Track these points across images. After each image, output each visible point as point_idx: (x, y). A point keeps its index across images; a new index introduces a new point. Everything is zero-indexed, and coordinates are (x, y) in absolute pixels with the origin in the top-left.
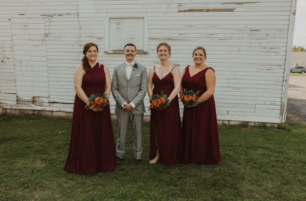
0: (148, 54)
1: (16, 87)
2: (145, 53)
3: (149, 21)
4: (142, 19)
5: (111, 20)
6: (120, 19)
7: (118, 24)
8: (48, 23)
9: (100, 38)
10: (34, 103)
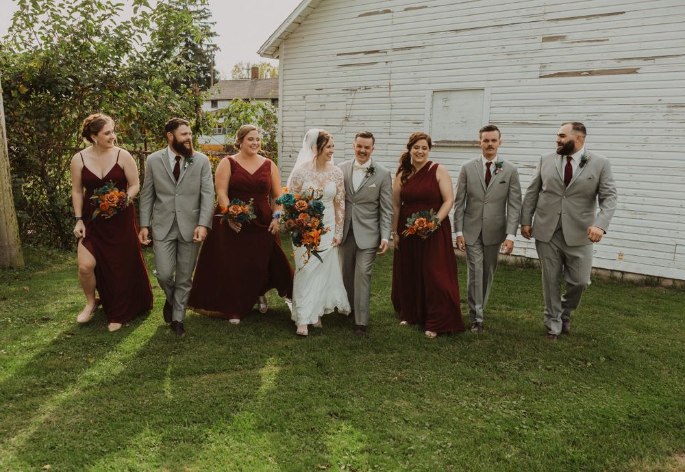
3: (492, 94)
4: (481, 91)
5: (435, 93)
6: (449, 93)
7: (446, 100)
8: (350, 101)
9: (418, 122)
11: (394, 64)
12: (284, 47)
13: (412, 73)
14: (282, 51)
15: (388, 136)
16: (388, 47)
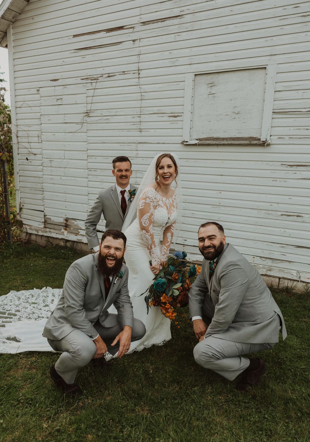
0: (269, 145)
1: (44, 200)
2: (264, 144)
3: (277, 73)
4: (263, 71)
5: (198, 78)
6: (216, 75)
7: (212, 85)
8: (91, 93)
9: (176, 115)
10: (67, 228)
11: (144, 42)
12: (11, 31)
13: (167, 53)
14: (11, 37)
15: (138, 134)
16: (136, 20)
